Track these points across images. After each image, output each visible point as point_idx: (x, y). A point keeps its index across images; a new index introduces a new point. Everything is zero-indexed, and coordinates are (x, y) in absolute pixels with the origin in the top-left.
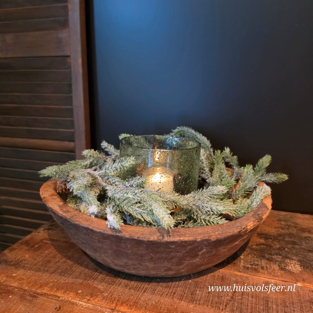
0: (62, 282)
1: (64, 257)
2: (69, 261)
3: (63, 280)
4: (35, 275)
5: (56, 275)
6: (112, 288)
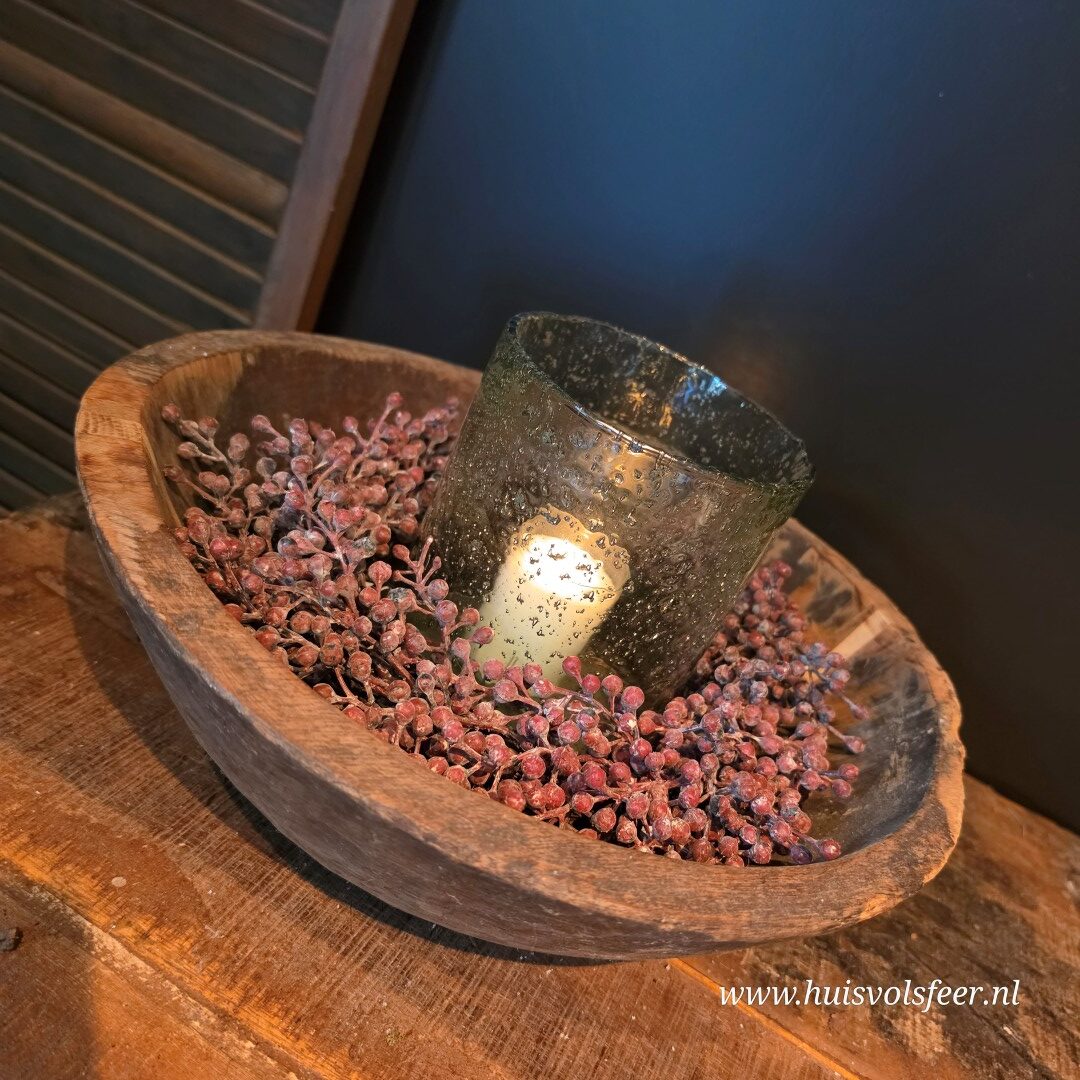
0: (62, 807)
1: (102, 685)
2: (115, 712)
3: (68, 800)
5: (45, 764)
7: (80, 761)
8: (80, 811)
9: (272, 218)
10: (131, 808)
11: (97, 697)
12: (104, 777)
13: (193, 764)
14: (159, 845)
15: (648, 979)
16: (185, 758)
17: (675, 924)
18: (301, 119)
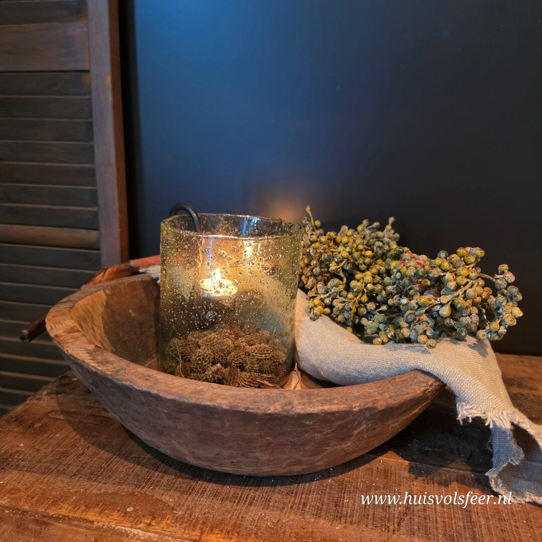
0: (95, 492)
1: (93, 444)
2: (103, 452)
3: (96, 488)
4: (42, 482)
5: (81, 479)
6: (190, 500)
7: (95, 473)
8: (103, 491)
9: (95, 247)
10: (124, 482)
11: (93, 449)
12: (108, 475)
13: (144, 458)
14: (142, 491)
15: (375, 468)
16: (140, 458)
17: (359, 406)
18: (95, 202)
